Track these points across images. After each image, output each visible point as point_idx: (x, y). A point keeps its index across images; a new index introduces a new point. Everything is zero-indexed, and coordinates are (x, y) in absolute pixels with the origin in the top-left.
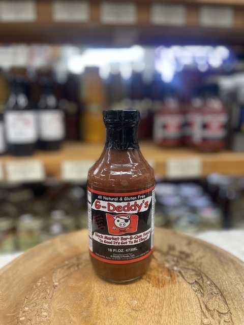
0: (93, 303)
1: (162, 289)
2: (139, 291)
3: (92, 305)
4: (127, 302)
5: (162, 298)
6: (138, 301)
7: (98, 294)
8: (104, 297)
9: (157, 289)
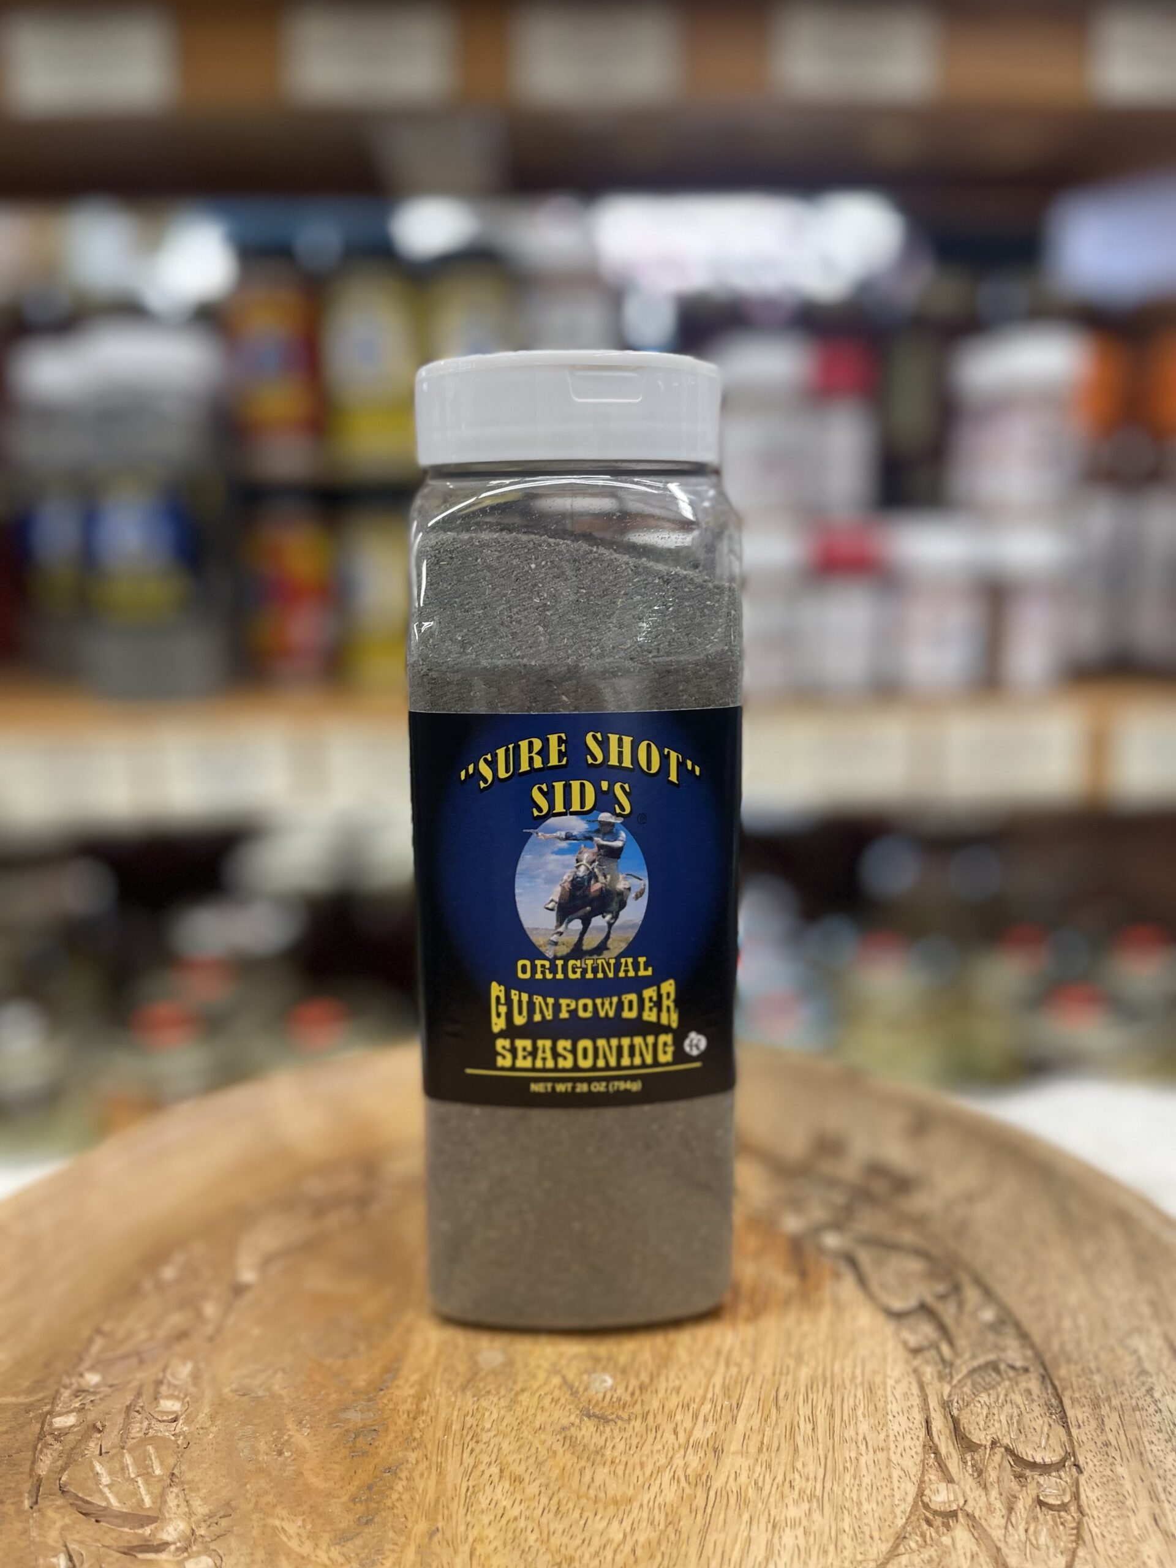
0: (404, 1373)
1: (747, 1331)
3: (396, 1383)
4: (564, 1378)
5: (740, 1372)
6: (619, 1375)
7: (434, 1335)
8: (460, 1347)
9: (722, 1330)
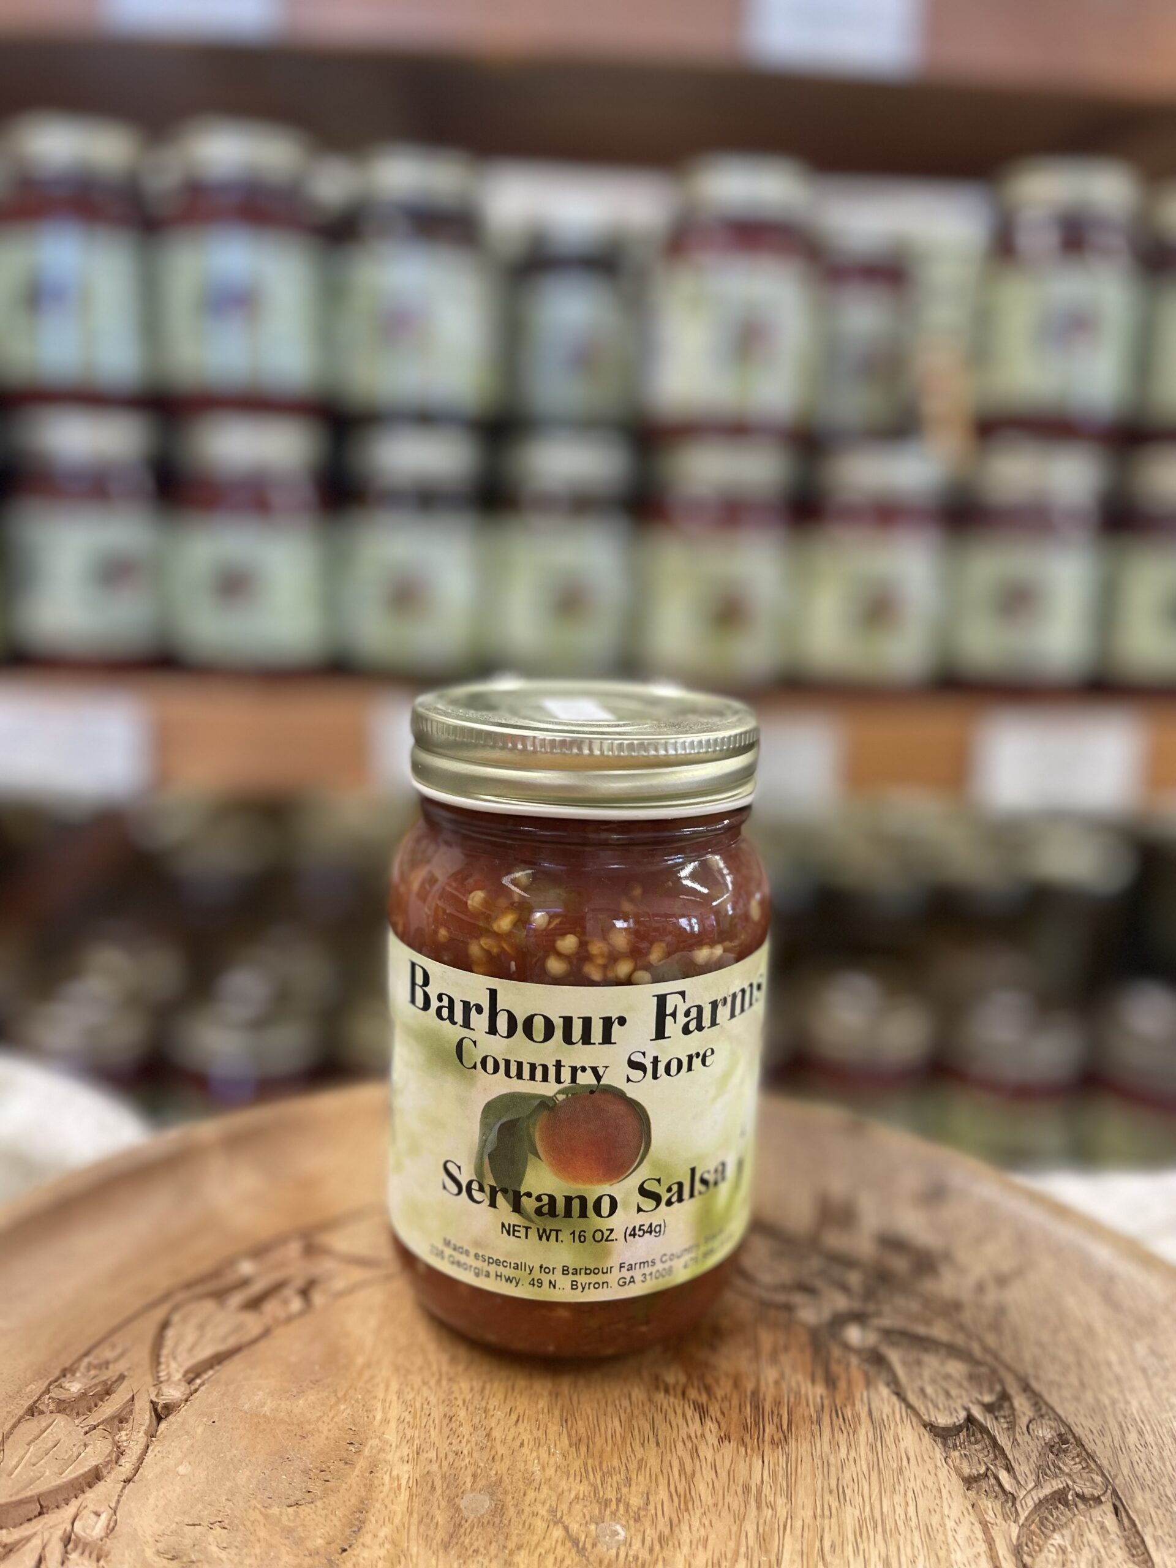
0: (370, 1526)
1: (777, 1458)
2: (642, 1465)
3: (361, 1540)
4: (566, 1529)
6: (632, 1522)
7: (404, 1471)
8: (437, 1488)
9: (747, 1459)
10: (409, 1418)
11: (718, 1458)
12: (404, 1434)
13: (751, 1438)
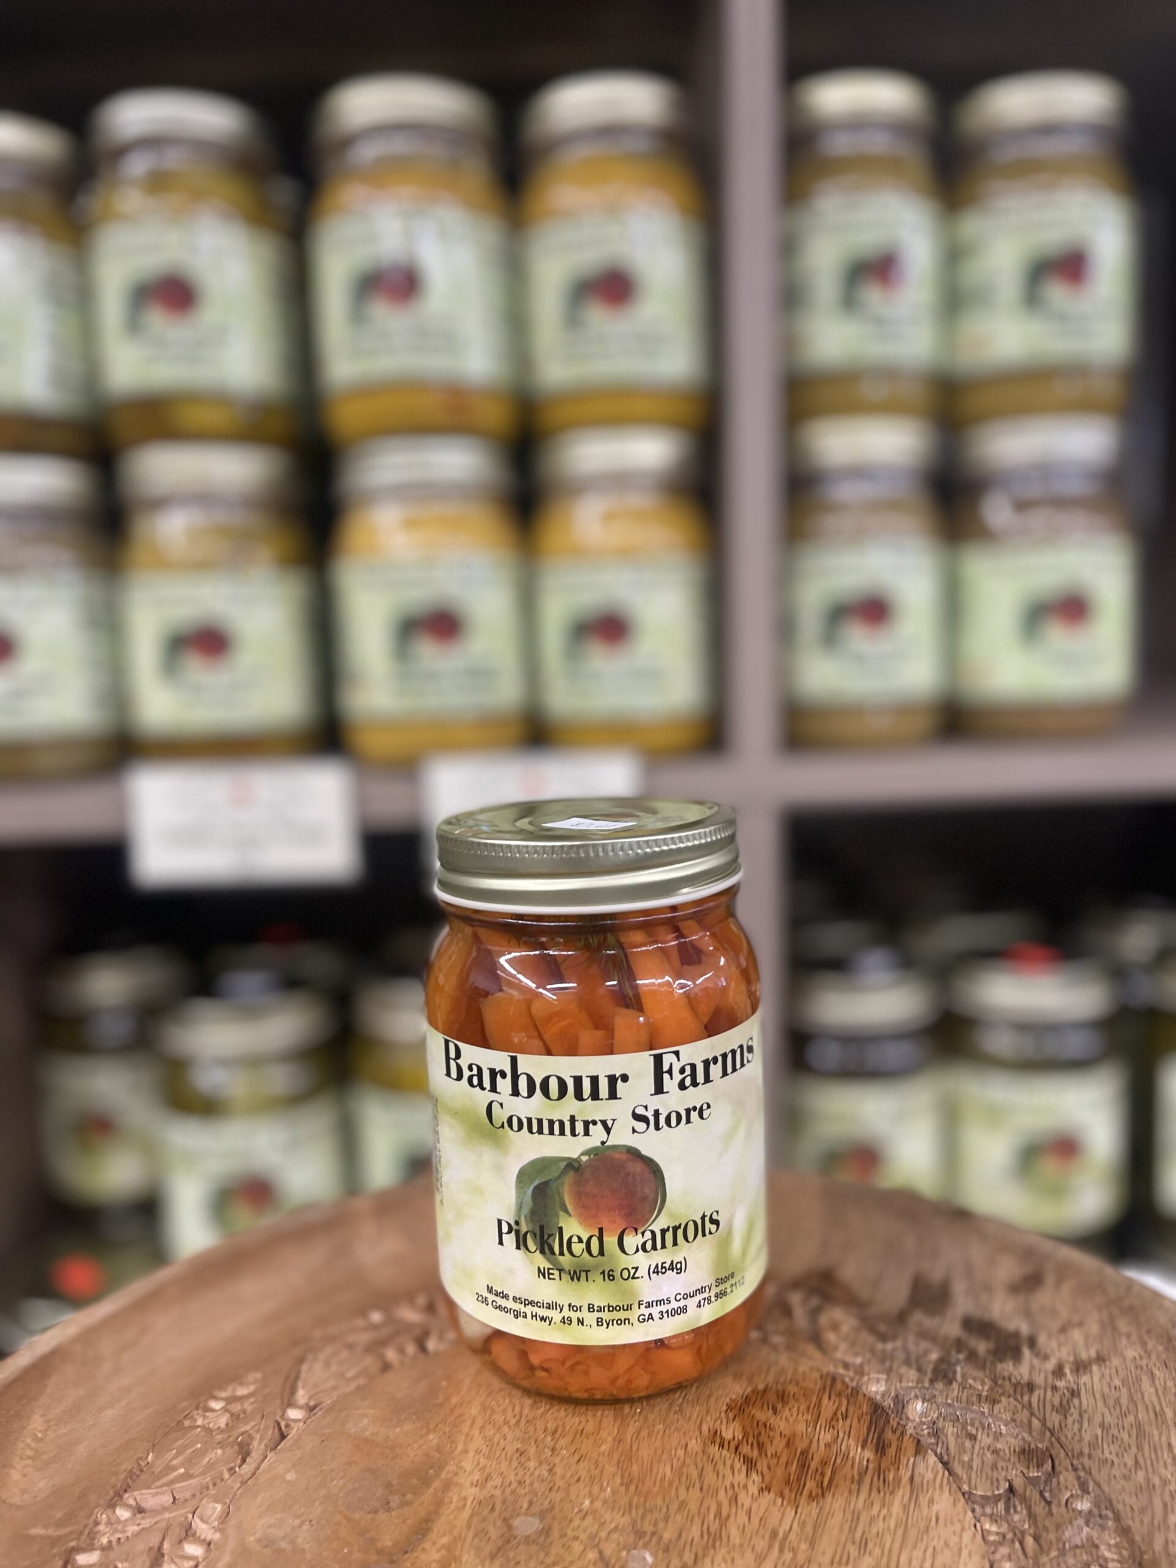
0: (433, 1535)
1: (810, 1511)
2: (683, 1505)
3: (423, 1546)
4: (601, 1553)
5: (794, 1558)
6: (660, 1553)
7: (471, 1492)
8: (497, 1509)
9: (782, 1509)
10: (485, 1450)
11: (755, 1506)
12: (478, 1464)
13: (790, 1491)
